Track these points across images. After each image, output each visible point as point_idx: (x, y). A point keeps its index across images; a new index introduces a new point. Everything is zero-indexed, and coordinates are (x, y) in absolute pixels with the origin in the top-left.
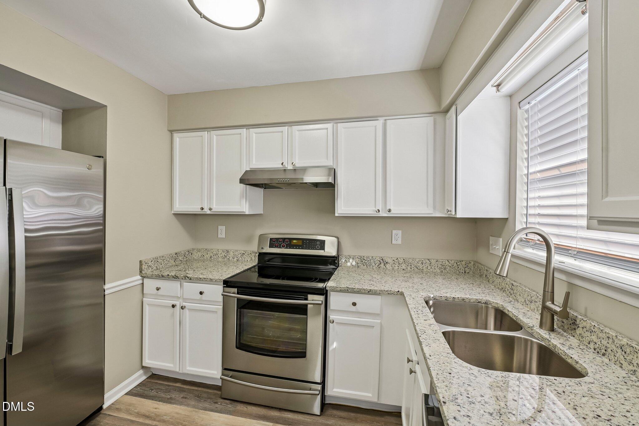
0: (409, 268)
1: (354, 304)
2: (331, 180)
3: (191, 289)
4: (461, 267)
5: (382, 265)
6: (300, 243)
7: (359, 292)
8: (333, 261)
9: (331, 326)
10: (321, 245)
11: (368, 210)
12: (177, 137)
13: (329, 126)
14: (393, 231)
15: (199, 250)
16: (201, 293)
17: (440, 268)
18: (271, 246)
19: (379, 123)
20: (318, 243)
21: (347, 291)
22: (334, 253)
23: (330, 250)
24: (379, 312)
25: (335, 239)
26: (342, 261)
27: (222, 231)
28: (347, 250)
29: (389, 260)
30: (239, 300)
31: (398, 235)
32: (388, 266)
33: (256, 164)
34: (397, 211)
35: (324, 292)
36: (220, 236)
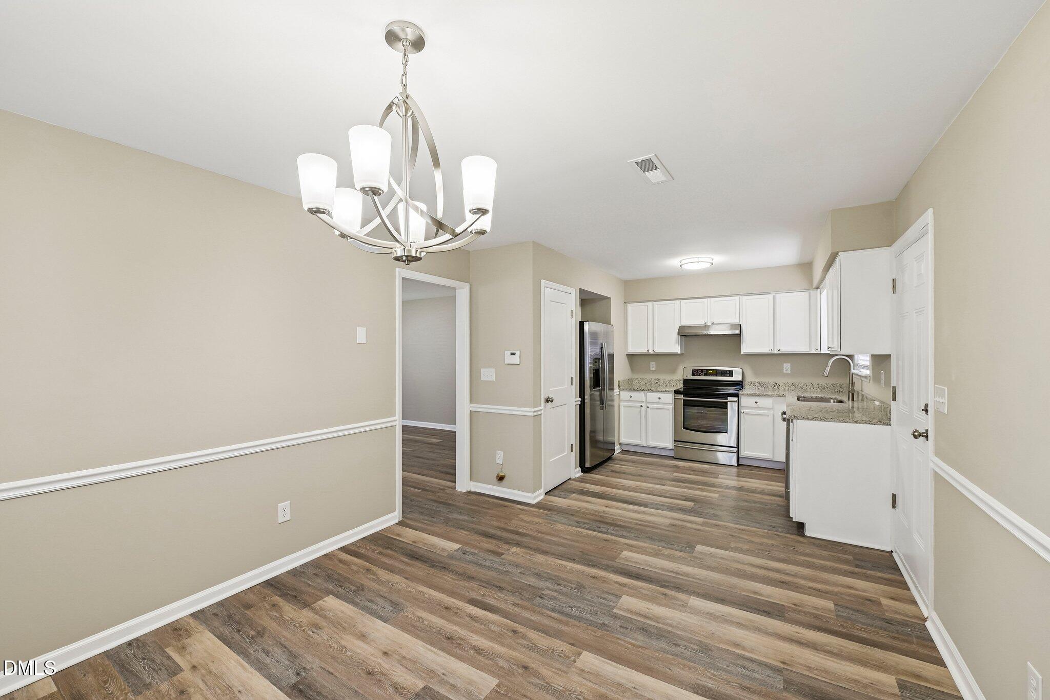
0: (796, 389)
1: (756, 403)
2: (738, 332)
3: (653, 397)
4: (836, 388)
5: (776, 387)
6: (715, 373)
7: (759, 395)
8: (739, 384)
9: (742, 415)
10: (731, 373)
11: (765, 350)
12: (630, 307)
13: (737, 298)
14: (784, 364)
15: (637, 379)
16: (659, 398)
17: (821, 389)
18: (693, 374)
19: (770, 297)
20: (728, 372)
21: (751, 395)
22: (739, 378)
23: (737, 377)
24: (771, 407)
25: (741, 370)
26: (746, 383)
27: (653, 366)
28: (750, 378)
29: (781, 384)
30: (684, 400)
31: (787, 368)
32: (780, 388)
33: (687, 322)
34: (784, 350)
35: (737, 396)
36: (651, 369)
